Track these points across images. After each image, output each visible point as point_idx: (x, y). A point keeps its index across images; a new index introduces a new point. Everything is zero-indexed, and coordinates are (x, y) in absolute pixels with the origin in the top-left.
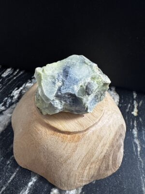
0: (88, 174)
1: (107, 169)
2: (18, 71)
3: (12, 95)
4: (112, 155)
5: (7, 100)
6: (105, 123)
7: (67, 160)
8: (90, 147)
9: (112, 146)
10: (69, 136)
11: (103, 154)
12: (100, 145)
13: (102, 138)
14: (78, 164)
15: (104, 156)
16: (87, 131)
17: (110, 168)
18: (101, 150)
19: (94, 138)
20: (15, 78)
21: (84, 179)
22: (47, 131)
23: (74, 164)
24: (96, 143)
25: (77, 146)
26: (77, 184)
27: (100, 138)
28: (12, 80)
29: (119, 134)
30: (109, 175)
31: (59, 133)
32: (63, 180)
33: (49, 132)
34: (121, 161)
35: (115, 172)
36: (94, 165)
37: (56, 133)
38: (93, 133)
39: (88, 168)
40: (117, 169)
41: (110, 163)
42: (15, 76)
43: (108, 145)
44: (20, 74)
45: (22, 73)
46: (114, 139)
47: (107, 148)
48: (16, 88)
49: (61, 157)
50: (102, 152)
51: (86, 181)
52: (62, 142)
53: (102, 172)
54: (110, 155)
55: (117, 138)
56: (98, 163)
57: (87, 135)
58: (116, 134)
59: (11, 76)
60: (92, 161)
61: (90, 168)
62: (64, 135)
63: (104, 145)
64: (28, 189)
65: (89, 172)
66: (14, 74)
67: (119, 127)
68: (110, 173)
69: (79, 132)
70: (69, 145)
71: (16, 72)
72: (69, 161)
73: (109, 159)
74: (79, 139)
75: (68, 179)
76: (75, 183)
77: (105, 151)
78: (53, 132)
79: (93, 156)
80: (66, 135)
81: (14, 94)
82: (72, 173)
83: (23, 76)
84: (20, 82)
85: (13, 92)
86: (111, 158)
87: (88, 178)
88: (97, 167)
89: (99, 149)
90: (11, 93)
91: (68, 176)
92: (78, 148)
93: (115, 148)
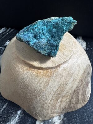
0: (60, 106)
1: (77, 102)
2: (10, 29)
3: (5, 45)
4: (81, 90)
5: (1, 48)
6: (74, 62)
7: (41, 93)
8: (61, 81)
9: (81, 82)
10: (42, 72)
11: (73, 89)
12: (71, 81)
13: (72, 74)
14: (51, 97)
15: (75, 91)
16: (59, 68)
17: (79, 102)
18: (72, 85)
19: (65, 74)
20: (7, 34)
21: (56, 111)
22: (24, 67)
23: (47, 97)
24: (67, 79)
25: (49, 81)
26: (50, 115)
27: (70, 74)
28: (5, 35)
29: (87, 72)
30: (79, 108)
31: (33, 69)
32: (38, 111)
33: (26, 68)
34: (89, 96)
35: (84, 105)
36: (65, 99)
37: (31, 69)
38: (64, 69)
39: (59, 101)
40: (86, 103)
41: (80, 97)
42: (7, 33)
43: (78, 81)
44: (11, 31)
45: (12, 30)
46: (83, 76)
47: (76, 83)
48: (9, 40)
49: (35, 90)
50: (72, 87)
51: (58, 113)
52: (36, 76)
53: (72, 105)
54: (79, 90)
55: (86, 75)
56: (69, 96)
57: (59, 71)
58: (85, 72)
59: (5, 33)
60: (63, 94)
61: (61, 101)
62: (38, 70)
63: (74, 81)
64: (17, 116)
65: (61, 105)
66: (7, 31)
67: (87, 66)
68: (79, 106)
69: (52, 68)
70: (42, 79)
71: (8, 30)
72: (42, 94)
73: (78, 94)
74: (51, 74)
75: (42, 111)
76: (48, 114)
77: (75, 86)
78: (28, 68)
79: (64, 90)
80: (40, 71)
81: (7, 44)
82: (45, 105)
83: (14, 32)
84: (11, 36)
85: (6, 43)
86: (80, 93)
87: (60, 110)
88: (68, 100)
89: (70, 85)
90: (5, 43)
91: (42, 107)
92: (51, 82)
93: (84, 84)
